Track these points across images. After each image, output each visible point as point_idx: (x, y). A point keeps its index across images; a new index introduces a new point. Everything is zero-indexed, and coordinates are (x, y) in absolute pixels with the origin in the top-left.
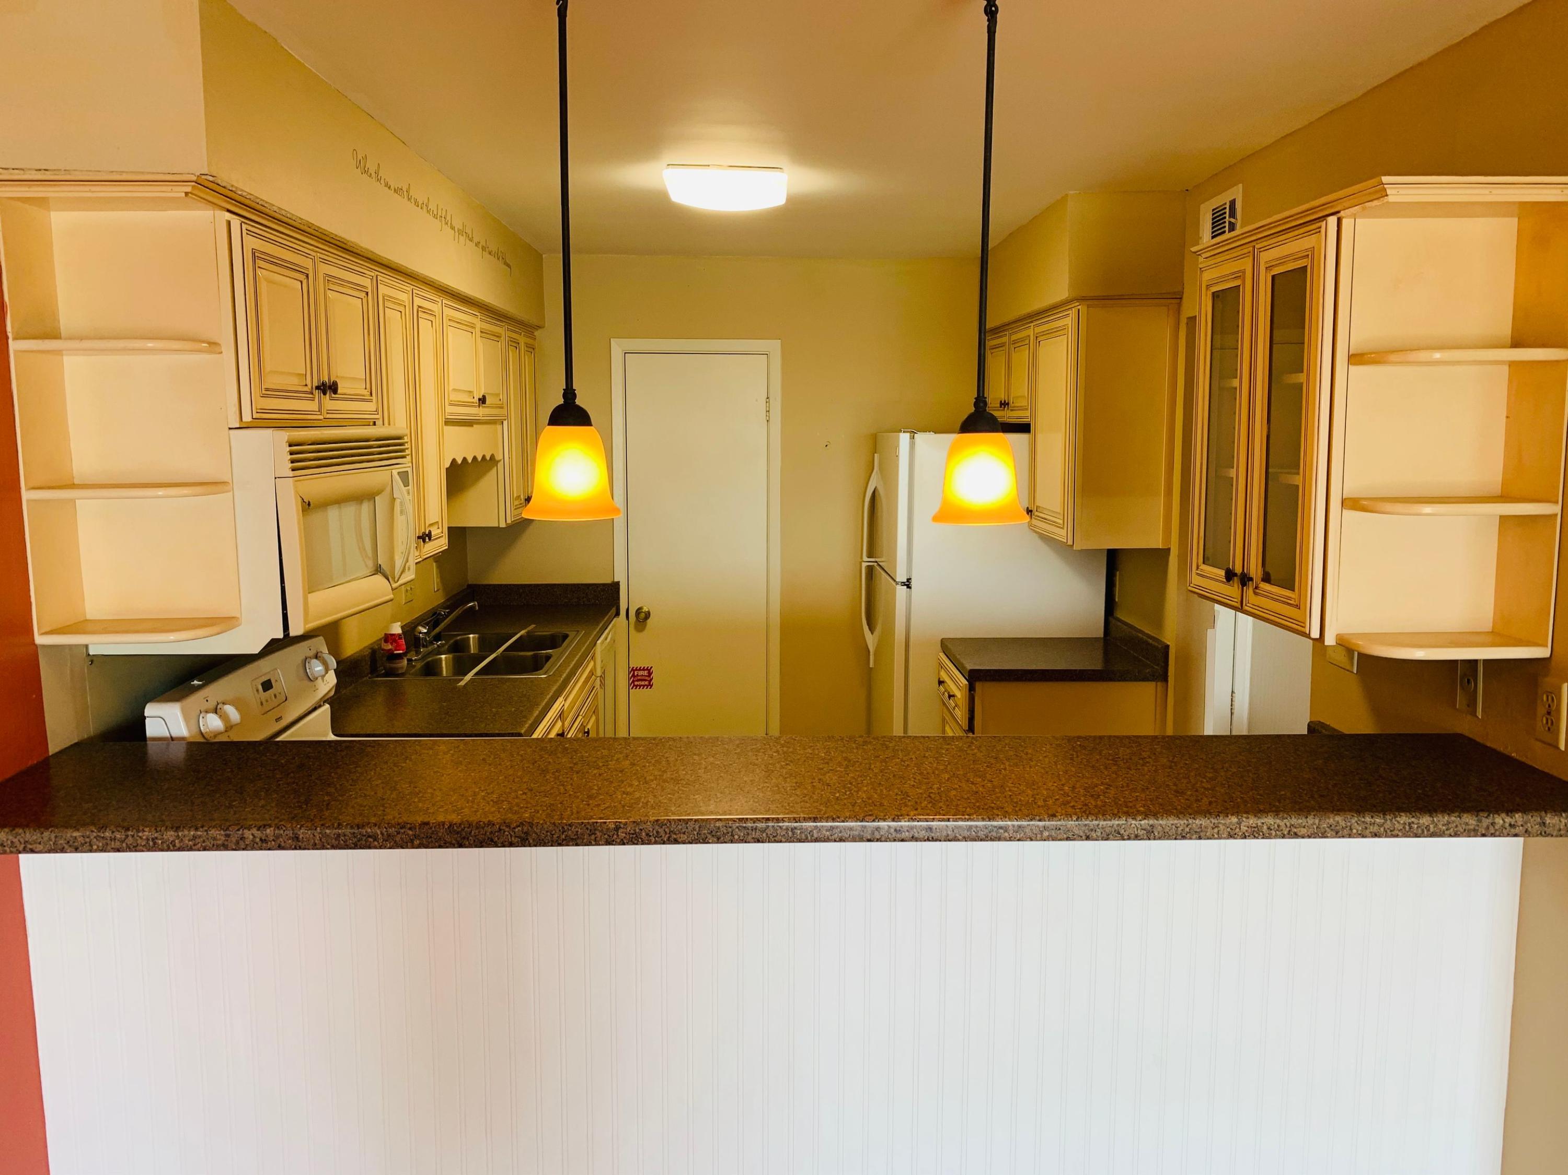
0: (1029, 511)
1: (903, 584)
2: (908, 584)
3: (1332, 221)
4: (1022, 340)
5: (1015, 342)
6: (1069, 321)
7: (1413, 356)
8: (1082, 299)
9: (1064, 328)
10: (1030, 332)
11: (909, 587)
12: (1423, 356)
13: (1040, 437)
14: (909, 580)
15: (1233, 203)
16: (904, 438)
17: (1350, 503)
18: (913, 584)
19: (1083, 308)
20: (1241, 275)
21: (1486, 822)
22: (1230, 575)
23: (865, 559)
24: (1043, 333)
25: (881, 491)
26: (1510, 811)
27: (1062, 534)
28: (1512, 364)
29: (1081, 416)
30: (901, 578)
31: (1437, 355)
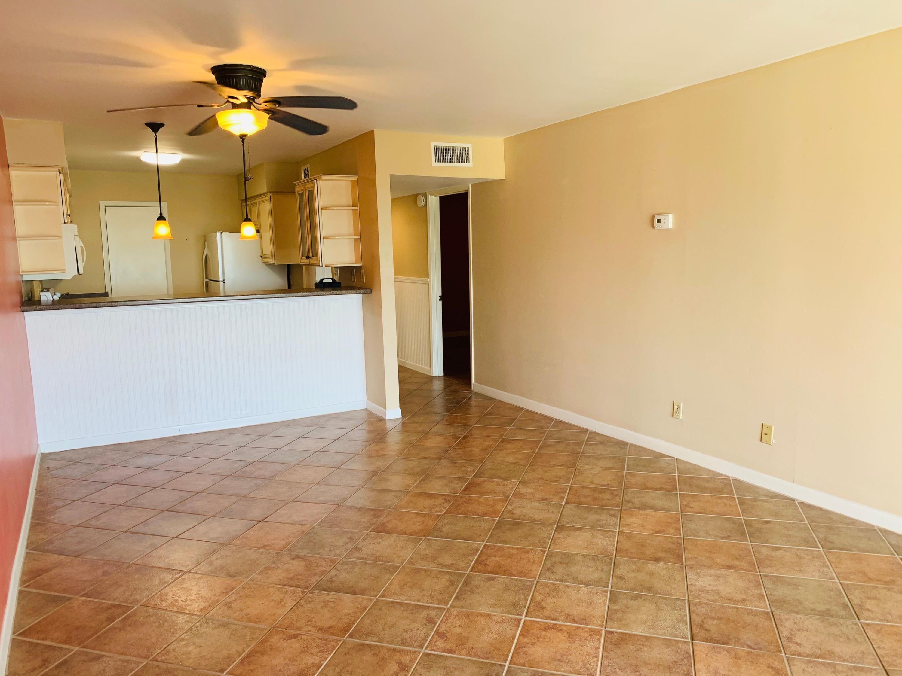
0: (261, 257)
1: (222, 281)
2: (224, 281)
3: (315, 181)
4: (254, 203)
5: (252, 204)
6: (268, 198)
7: (330, 208)
8: (270, 192)
9: (266, 200)
10: (257, 201)
11: (224, 282)
12: (333, 208)
13: (263, 234)
14: (224, 280)
15: (308, 168)
16: (218, 234)
17: (324, 238)
18: (225, 281)
19: (271, 195)
20: (303, 190)
21: (347, 291)
22: (307, 257)
23: (205, 279)
24: (262, 201)
25: (209, 255)
26: (351, 290)
27: (271, 261)
28: (353, 210)
29: (274, 226)
30: (221, 279)
31: (335, 208)
